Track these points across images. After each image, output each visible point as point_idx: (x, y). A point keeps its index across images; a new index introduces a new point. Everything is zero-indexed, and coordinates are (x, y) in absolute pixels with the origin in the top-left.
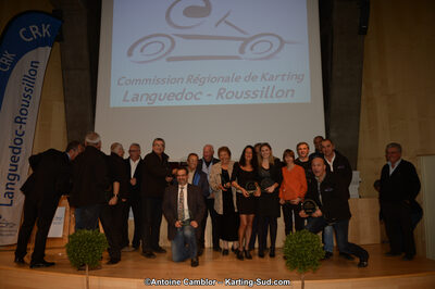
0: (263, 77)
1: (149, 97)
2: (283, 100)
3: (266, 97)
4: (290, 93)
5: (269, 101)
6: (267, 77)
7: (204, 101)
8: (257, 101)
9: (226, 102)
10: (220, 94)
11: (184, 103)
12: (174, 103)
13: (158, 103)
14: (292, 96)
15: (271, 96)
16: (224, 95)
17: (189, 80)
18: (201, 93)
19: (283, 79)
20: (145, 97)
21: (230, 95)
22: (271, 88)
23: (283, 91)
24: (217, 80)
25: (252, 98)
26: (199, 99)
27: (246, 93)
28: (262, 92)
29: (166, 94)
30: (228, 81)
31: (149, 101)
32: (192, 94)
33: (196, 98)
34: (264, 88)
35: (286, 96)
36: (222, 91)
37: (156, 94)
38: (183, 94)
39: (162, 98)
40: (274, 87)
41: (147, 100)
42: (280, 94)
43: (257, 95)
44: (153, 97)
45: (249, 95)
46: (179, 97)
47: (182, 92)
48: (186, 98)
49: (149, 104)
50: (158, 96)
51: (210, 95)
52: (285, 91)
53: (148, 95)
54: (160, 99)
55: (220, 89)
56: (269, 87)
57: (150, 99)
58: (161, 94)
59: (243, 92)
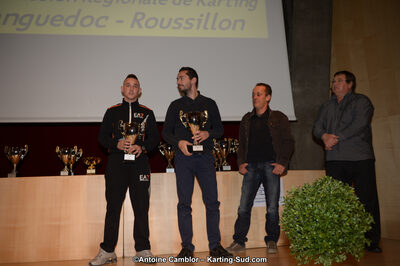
1: (18, 19)
2: (229, 34)
3: (205, 28)
4: (239, 24)
7: (111, 30)
8: (193, 33)
9: (144, 32)
10: (135, 19)
11: (78, 30)
12: (62, 30)
13: (33, 30)
14: (242, 29)
15: (213, 28)
16: (143, 23)
18: (107, 18)
19: (228, 5)
20: (12, 19)
21: (151, 23)
23: (230, 22)
25: (185, 28)
26: (104, 26)
27: (176, 22)
28: (200, 21)
29: (48, 16)
30: (149, 3)
31: (18, 26)
32: (92, 18)
33: (97, 25)
34: (202, 15)
35: (234, 28)
36: (139, 17)
37: (32, 16)
38: (76, 17)
39: (41, 21)
40: (217, 14)
41: (14, 24)
42: (225, 25)
43: (192, 25)
44: (26, 20)
45: (180, 25)
46: (71, 21)
47: (75, 14)
48: (82, 25)
49: (18, 29)
50: (35, 18)
51: (121, 22)
52: (233, 22)
53: (17, 16)
54: (37, 24)
55: (137, 14)
56: (208, 14)
57: (21, 23)
58: (39, 16)
59: (171, 19)
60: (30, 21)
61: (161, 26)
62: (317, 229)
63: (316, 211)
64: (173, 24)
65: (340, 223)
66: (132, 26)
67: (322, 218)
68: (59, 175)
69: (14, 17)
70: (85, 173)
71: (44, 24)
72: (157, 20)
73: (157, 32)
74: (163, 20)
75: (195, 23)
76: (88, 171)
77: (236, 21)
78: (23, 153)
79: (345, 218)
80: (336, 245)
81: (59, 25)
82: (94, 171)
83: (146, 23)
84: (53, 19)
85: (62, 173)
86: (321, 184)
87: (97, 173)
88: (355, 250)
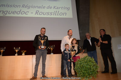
0: (54, 7)
1: (3, 12)
2: (62, 17)
3: (56, 15)
4: (65, 14)
5: (57, 16)
6: (56, 8)
7: (30, 15)
8: (52, 16)
9: (39, 16)
10: (36, 13)
11: (20, 15)
12: (16, 15)
13: (8, 15)
14: (66, 15)
15: (58, 15)
16: (38, 13)
17: (23, 6)
18: (28, 12)
19: (62, 9)
21: (41, 13)
22: (57, 12)
24: (35, 7)
25: (50, 15)
26: (27, 14)
27: (48, 13)
28: (54, 13)
29: (12, 11)
30: (40, 8)
31: (3, 14)
32: (24, 12)
33: (26, 14)
34: (55, 11)
35: (63, 15)
36: (37, 12)
37: (7, 11)
38: (20, 12)
39: (10, 13)
40: (59, 11)
41: (2, 13)
42: (61, 14)
43: (52, 14)
44: (6, 12)
45: (49, 14)
46: (18, 13)
47: (20, 11)
48: (21, 14)
49: (3, 15)
50: (8, 12)
51: (32, 13)
52: (63, 13)
53: (3, 11)
54: (9, 13)
55: (37, 11)
56: (56, 11)
57: (4, 13)
58: (9, 11)
59: (46, 13)
60: (7, 13)
61: (44, 14)
62: (84, 70)
63: (84, 65)
64: (47, 14)
65: (90, 68)
66: (35, 14)
67: (85, 67)
68: (15, 55)
69: (2, 12)
70: (22, 55)
71: (11, 14)
72: (42, 13)
73: (42, 16)
74: (44, 13)
75: (53, 14)
76: (23, 54)
77: (64, 13)
78: (4, 49)
79: (91, 67)
80: (89, 75)
81: (15, 14)
82: (24, 54)
83: (39, 14)
84: (13, 12)
85: (16, 55)
86: (86, 58)
87: (25, 55)
88: (94, 76)
